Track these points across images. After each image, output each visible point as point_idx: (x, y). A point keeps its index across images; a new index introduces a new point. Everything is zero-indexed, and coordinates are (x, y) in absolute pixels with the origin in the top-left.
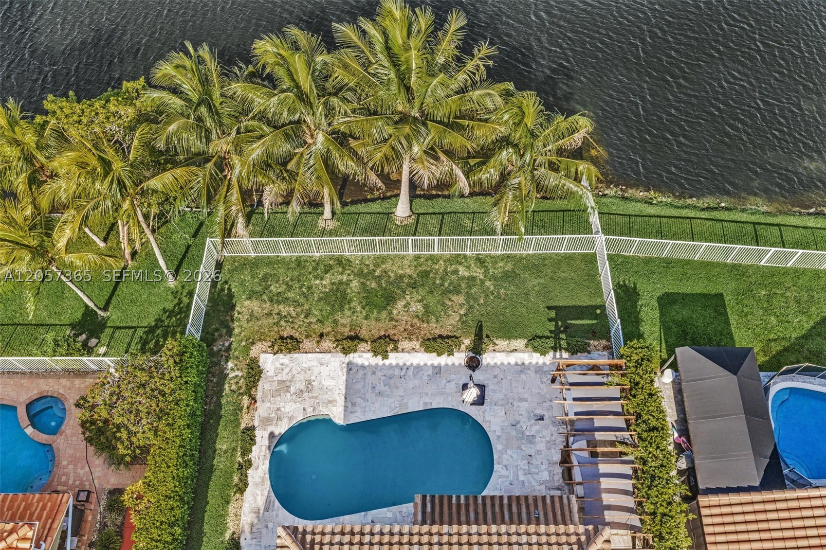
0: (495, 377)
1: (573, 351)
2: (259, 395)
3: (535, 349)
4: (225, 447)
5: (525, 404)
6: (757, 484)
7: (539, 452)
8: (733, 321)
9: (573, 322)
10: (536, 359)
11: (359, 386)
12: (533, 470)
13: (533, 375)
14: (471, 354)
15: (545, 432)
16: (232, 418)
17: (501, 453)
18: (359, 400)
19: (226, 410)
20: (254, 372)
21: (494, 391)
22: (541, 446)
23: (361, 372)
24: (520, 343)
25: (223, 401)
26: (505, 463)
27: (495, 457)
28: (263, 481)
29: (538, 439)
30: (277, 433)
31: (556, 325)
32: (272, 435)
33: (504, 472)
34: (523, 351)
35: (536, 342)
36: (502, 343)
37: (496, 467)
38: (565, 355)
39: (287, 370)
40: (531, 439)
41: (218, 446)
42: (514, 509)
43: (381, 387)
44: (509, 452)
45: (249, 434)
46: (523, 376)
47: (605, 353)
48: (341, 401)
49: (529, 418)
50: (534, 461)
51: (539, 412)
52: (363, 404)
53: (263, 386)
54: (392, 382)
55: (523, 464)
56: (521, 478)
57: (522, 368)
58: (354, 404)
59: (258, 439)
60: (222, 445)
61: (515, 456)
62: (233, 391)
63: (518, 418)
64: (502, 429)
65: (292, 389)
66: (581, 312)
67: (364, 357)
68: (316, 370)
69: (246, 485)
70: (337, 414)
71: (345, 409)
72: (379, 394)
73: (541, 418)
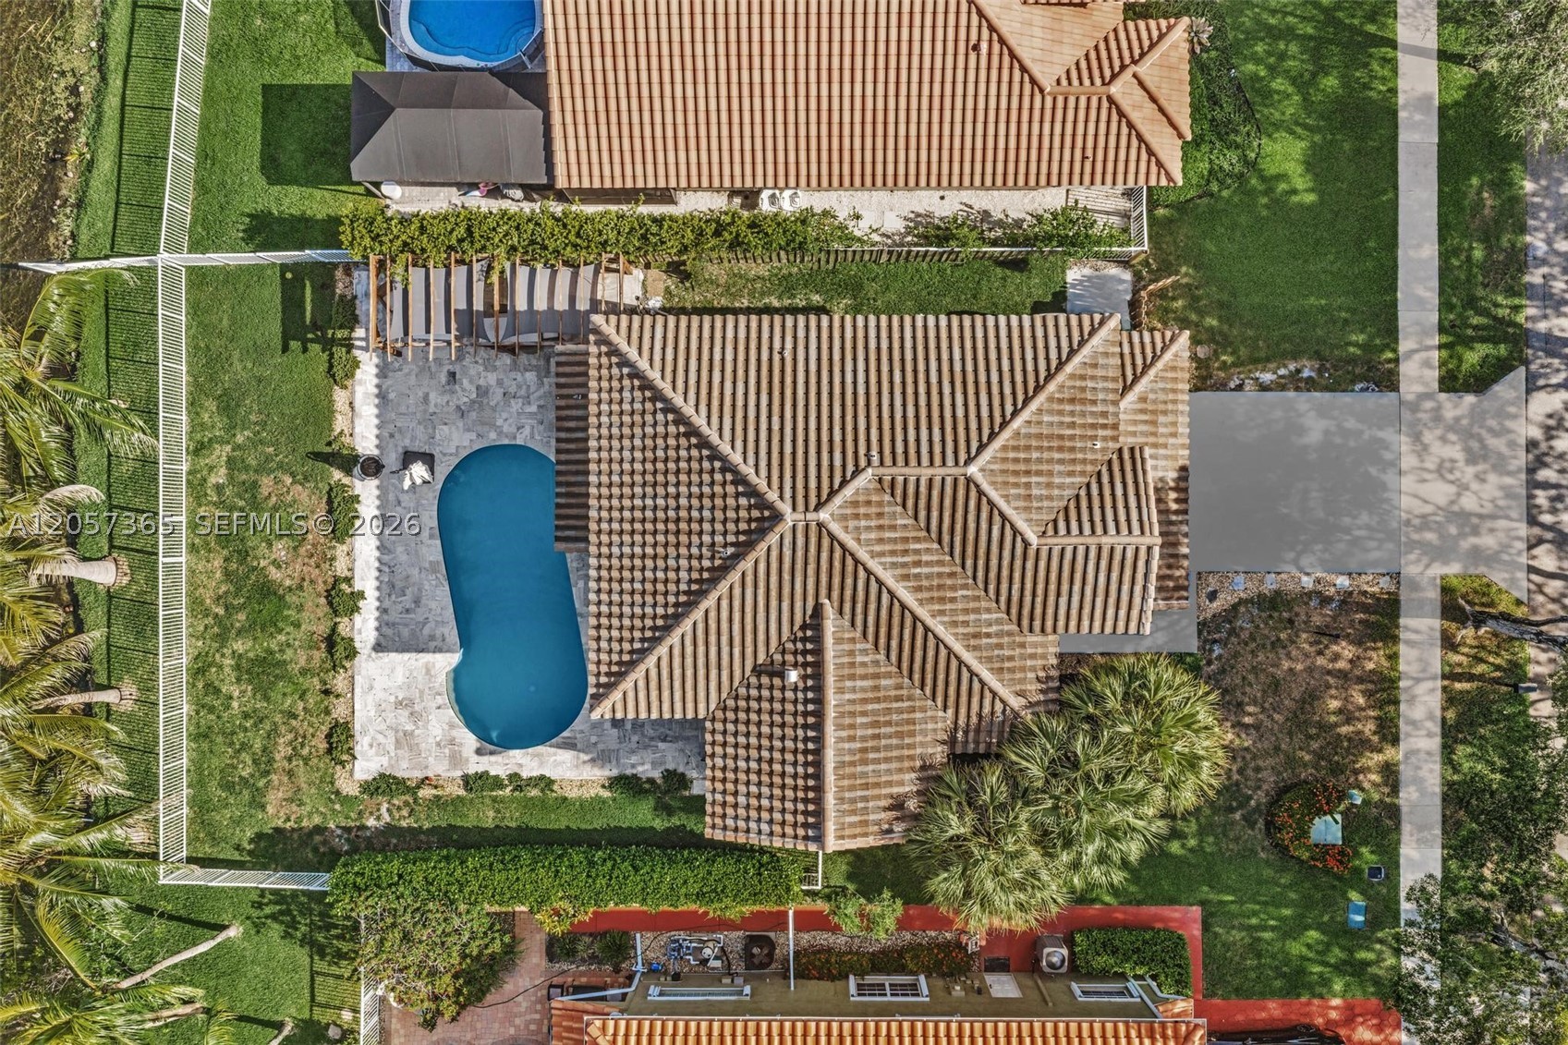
0: (392, 436)
1: (352, 321)
2: (419, 774)
3: (350, 375)
4: (491, 814)
5: (432, 396)
6: (540, 110)
7: (500, 383)
8: (307, 80)
9: (308, 315)
10: (365, 375)
11: (405, 632)
12: (523, 392)
13: (389, 382)
14: (358, 469)
15: (472, 372)
16: (450, 808)
17: (500, 433)
18: (426, 631)
19: (440, 819)
20: (384, 785)
21: (413, 439)
22: (492, 378)
23: (385, 630)
24: (340, 396)
25: (427, 825)
26: (513, 429)
27: (506, 442)
28: (537, 755)
29: (482, 382)
30: (473, 744)
31: (312, 341)
32: (479, 752)
33: (527, 431)
34: (353, 393)
35: (340, 373)
36: (340, 423)
37: (519, 442)
38: (358, 332)
39: (381, 738)
40: (483, 392)
41: (490, 824)
42: (572, 424)
43: (407, 601)
44: (499, 422)
45: (473, 781)
46: (392, 396)
47: (356, 274)
48: (427, 657)
49: (453, 392)
50: (512, 390)
51: (443, 378)
52: (432, 624)
53: (406, 770)
54: (399, 584)
55: (516, 405)
56: (533, 408)
58: (432, 638)
59: (480, 769)
60: (488, 818)
61: (505, 415)
62: (412, 812)
63: (453, 407)
64: (468, 430)
65: (409, 727)
66: (291, 302)
67: (364, 627)
68: (381, 695)
69: (542, 778)
70: (446, 662)
71: (438, 650)
72: (417, 602)
73: (452, 375)
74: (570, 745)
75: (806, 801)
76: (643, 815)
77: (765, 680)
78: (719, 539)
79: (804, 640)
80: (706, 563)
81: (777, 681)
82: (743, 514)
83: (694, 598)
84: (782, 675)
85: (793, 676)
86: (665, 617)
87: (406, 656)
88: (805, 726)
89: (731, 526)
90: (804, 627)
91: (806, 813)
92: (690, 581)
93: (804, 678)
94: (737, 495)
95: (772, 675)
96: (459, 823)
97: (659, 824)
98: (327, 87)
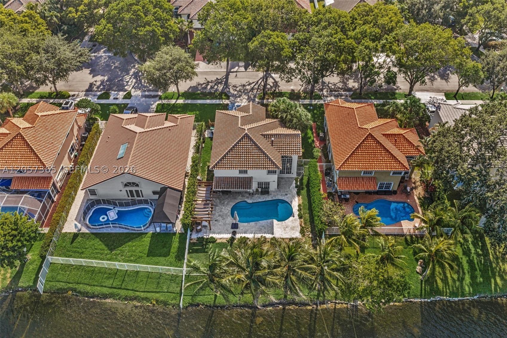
0: (228, 231)
1: (203, 238)
2: (299, 226)
3: (214, 238)
5: (220, 224)
6: (168, 189)
7: (218, 213)
8: (148, 247)
9: (199, 248)
10: (214, 236)
11: (269, 229)
12: (220, 209)
13: (216, 232)
14: (234, 237)
15: (215, 217)
16: (306, 221)
17: (228, 212)
19: (308, 224)
20: (302, 232)
21: (228, 227)
22: (217, 214)
23: (269, 232)
24: (218, 241)
25: (310, 226)
26: (228, 210)
27: (230, 211)
28: (294, 207)
29: (217, 216)
30: (292, 217)
31: (206, 246)
32: (294, 217)
33: (228, 208)
34: (218, 238)
35: (213, 241)
36: (225, 241)
37: (230, 209)
38: (205, 237)
39: (292, 233)
40: (220, 215)
41: (308, 215)
43: (263, 228)
44: (226, 213)
45: (300, 217)
46: (219, 230)
47: (192, 238)
48: (274, 225)
49: (219, 220)
50: (220, 211)
51: (216, 222)
52: (268, 224)
53: (299, 229)
54: (259, 230)
55: (223, 210)
56: (223, 207)
57: (219, 233)
58: (270, 224)
59: (297, 216)
60: (307, 215)
61: (224, 212)
62: (308, 228)
63: (223, 221)
64: (227, 217)
65: (290, 228)
66: (197, 251)
67: (269, 236)
68: (283, 233)
69: (298, 206)
70: (275, 222)
71: (273, 223)
72: (263, 226)
73: (216, 221)
74: (291, 202)
75: (293, 137)
76: (304, 192)
77: (274, 144)
78: (250, 144)
79: (267, 137)
80: (254, 147)
81: (274, 142)
82: (246, 140)
83: (260, 149)
84: (273, 141)
85: (273, 139)
86: (263, 155)
87: (274, 228)
88: (281, 137)
89: (248, 142)
90: (265, 137)
91: (295, 137)
92: (257, 150)
93: (273, 137)
94: (243, 141)
95: (273, 143)
96: (309, 220)
97: (306, 189)
98: (150, 243)
